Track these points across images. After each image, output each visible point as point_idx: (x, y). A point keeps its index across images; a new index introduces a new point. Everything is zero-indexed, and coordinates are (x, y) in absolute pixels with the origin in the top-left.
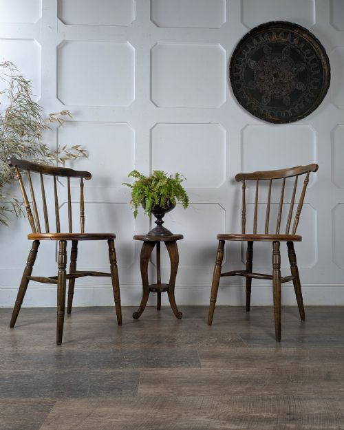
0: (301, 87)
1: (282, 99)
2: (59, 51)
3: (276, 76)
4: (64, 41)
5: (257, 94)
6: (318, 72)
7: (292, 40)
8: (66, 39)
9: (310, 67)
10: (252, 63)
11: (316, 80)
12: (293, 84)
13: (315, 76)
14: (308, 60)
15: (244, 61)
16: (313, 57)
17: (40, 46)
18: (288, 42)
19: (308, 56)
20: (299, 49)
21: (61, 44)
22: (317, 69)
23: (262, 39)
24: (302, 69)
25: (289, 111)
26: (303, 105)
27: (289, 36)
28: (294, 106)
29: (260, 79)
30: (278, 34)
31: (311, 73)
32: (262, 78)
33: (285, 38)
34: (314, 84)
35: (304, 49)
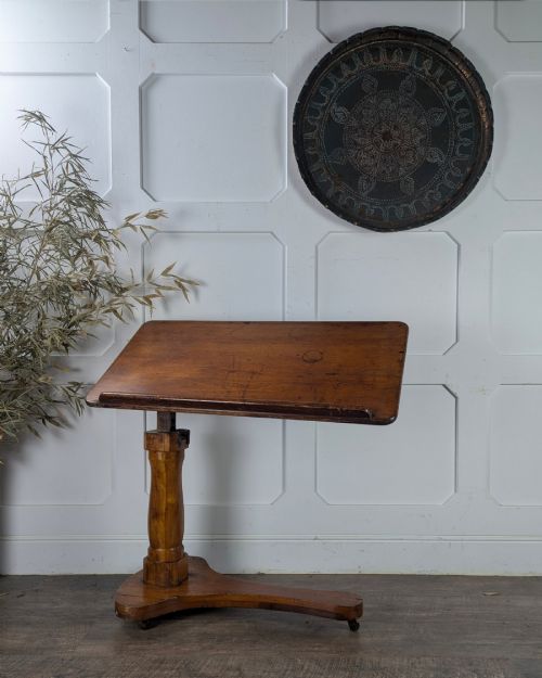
0: (436, 157)
1: (399, 182)
2: (144, 95)
3: (387, 136)
4: (153, 74)
5: (350, 174)
6: (470, 125)
7: (419, 64)
8: (156, 72)
9: (455, 115)
10: (340, 113)
11: (467, 143)
12: (421, 150)
13: (464, 134)
14: (450, 103)
15: (324, 108)
16: (461, 96)
17: (109, 88)
18: (411, 68)
19: (451, 93)
20: (434, 81)
21: (146, 81)
22: (468, 119)
23: (359, 64)
24: (439, 120)
25: (411, 206)
26: (439, 194)
27: (414, 55)
28: (422, 196)
29: (356, 143)
30: (390, 52)
31: (457, 128)
32: (359, 140)
33: (406, 58)
34: (463, 150)
35: (444, 80)
